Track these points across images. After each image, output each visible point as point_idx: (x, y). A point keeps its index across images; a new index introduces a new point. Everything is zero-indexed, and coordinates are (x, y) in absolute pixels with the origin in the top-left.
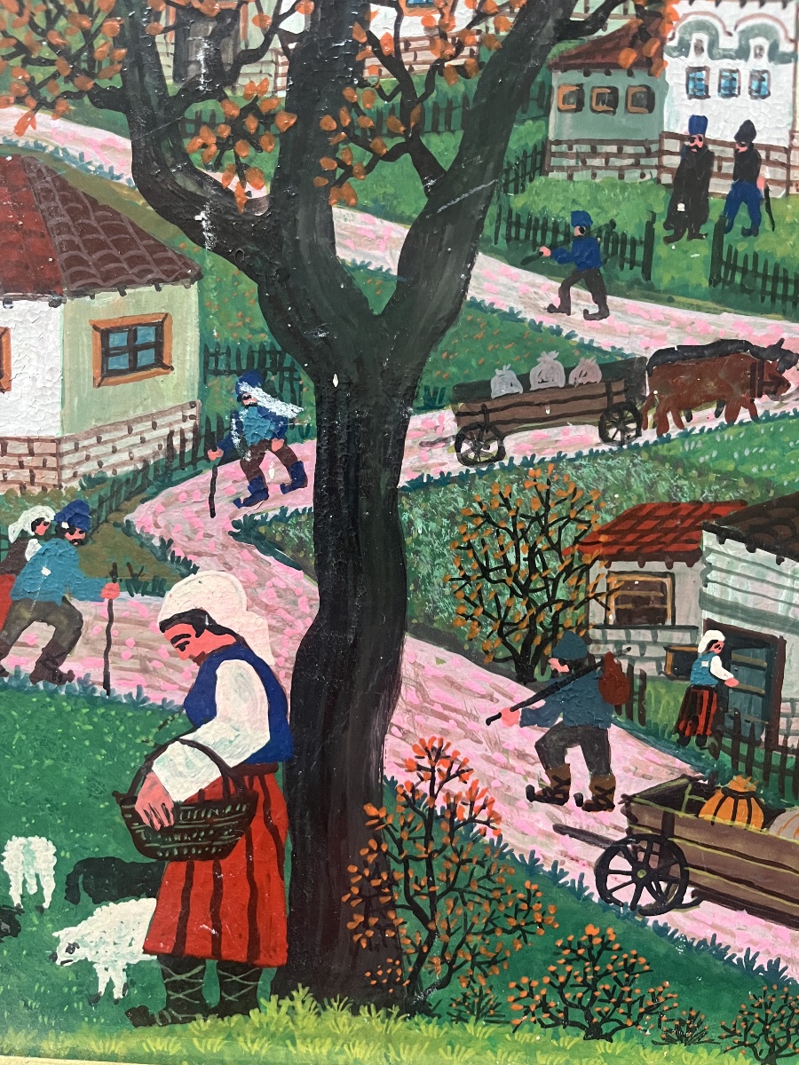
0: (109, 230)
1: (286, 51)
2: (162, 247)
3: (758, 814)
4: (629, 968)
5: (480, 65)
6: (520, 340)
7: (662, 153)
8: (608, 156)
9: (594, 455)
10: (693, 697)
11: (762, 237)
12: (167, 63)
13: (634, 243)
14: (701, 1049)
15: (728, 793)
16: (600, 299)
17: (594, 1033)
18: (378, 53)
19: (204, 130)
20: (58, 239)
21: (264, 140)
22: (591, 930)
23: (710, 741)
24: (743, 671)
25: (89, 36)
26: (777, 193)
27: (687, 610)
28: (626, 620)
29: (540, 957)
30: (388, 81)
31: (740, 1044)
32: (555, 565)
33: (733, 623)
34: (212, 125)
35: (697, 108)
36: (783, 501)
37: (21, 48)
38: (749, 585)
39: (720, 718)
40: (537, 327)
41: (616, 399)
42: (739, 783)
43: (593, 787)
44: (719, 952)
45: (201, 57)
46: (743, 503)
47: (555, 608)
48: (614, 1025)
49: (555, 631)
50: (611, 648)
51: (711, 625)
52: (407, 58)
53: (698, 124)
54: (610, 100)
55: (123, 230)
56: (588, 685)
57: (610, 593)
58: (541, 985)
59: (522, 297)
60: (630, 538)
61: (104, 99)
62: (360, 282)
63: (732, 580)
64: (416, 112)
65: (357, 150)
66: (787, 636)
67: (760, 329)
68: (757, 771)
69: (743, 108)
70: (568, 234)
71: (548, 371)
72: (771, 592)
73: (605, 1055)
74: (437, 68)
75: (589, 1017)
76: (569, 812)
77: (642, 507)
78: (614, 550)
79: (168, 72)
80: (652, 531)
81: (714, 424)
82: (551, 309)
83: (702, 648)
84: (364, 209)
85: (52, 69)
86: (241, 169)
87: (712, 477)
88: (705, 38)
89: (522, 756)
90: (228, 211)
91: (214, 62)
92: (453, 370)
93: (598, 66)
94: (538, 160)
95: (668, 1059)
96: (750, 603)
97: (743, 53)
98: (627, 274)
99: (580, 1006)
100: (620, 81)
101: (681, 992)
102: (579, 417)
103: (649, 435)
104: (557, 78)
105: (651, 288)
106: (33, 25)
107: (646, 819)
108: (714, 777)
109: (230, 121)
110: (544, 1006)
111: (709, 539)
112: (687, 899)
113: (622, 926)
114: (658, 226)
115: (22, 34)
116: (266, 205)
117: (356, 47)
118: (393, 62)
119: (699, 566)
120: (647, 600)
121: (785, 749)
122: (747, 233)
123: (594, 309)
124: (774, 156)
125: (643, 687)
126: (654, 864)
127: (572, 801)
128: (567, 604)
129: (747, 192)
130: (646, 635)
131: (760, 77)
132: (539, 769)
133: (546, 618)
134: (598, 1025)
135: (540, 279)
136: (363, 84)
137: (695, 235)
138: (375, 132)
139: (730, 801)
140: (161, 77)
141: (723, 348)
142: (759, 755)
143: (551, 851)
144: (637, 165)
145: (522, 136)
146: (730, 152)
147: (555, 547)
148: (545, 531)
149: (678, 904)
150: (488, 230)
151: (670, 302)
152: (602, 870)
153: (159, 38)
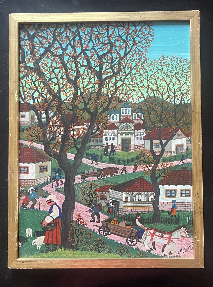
0: (41, 155)
1: (61, 136)
2: (47, 157)
3: (117, 223)
4: (103, 243)
5: (83, 137)
6: (88, 167)
7: (103, 147)
8: (97, 147)
9: (97, 180)
10: (109, 209)
11: (114, 156)
12: (48, 137)
13: (100, 156)
14: (112, 254)
15: (114, 220)
16: (97, 163)
17: (99, 252)
18: (71, 136)
19: (52, 144)
20: (35, 156)
21: (59, 145)
22: (98, 238)
23: (111, 214)
24: (115, 205)
25: (39, 134)
26: (116, 151)
27: (108, 198)
28: (101, 199)
29: (92, 242)
30: (73, 139)
31: (117, 253)
32: (93, 193)
33: (113, 199)
34: (53, 144)
35: (106, 142)
36: (118, 185)
37: (31, 135)
38: (115, 195)
39: (112, 211)
40: (90, 166)
41: (99, 174)
42: (115, 219)
43: (98, 220)
44: (114, 240)
45: (52, 136)
46: (114, 185)
47: (93, 198)
48: (101, 251)
49: (93, 201)
50: (99, 203)
51: (111, 200)
52: (75, 137)
53: (107, 143)
54: (97, 141)
55: (43, 155)
56: (97, 207)
57: (99, 196)
58: (92, 246)
59: (88, 163)
60: (101, 190)
61: (40, 141)
62: (70, 161)
63: (113, 194)
64: (76, 142)
65: (69, 146)
66: (120, 201)
67: (115, 166)
68: (117, 217)
69: (112, 142)
70: (93, 155)
71: (91, 170)
72: (117, 196)
73: (100, 255)
74: (78, 138)
75: (98, 250)
76: (95, 223)
77: (102, 186)
78: (99, 191)
79: (48, 138)
80: (103, 189)
81: (110, 176)
82: (91, 164)
83: (110, 203)
84: (70, 153)
85: (35, 138)
86: (56, 149)
87: (110, 182)
88: (107, 134)
89: (89, 216)
90: (55, 153)
91: (53, 137)
92: (80, 171)
93: (96, 137)
94: (89, 147)
95: (108, 255)
96: (115, 197)
97: (112, 135)
98: (99, 160)
99: (97, 248)
100: (98, 139)
101: (109, 246)
102: (95, 176)
103: (103, 178)
104: (91, 139)
105: (102, 161)
106: (32, 132)
107: (104, 224)
108: (112, 218)
109: (55, 143)
110: (93, 248)
111: (110, 190)
112: (110, 234)
113: (102, 238)
114: (103, 154)
115: (31, 133)
116: (59, 153)
117: (69, 135)
118: (73, 137)
119: (109, 193)
120: (103, 197)
121: (120, 215)
122: (113, 155)
123: (96, 164)
124: (115, 147)
125: (103, 207)
126: (105, 229)
127: (95, 222)
128: (94, 198)
129: (112, 151)
130: (103, 201)
131: (113, 138)
132: (91, 218)
133: (92, 199)
134: (99, 251)
135: (90, 160)
136: (70, 139)
137: (107, 155)
138: (71, 145)
139: (114, 221)
140: (47, 139)
141: (110, 168)
142: (117, 215)
143: (93, 228)
144: (100, 148)
145: (88, 145)
146: (110, 146)
147: (93, 191)
148: (91, 189)
149: (108, 234)
150: (84, 155)
151: (104, 163)
152: (99, 230)
153: (47, 134)
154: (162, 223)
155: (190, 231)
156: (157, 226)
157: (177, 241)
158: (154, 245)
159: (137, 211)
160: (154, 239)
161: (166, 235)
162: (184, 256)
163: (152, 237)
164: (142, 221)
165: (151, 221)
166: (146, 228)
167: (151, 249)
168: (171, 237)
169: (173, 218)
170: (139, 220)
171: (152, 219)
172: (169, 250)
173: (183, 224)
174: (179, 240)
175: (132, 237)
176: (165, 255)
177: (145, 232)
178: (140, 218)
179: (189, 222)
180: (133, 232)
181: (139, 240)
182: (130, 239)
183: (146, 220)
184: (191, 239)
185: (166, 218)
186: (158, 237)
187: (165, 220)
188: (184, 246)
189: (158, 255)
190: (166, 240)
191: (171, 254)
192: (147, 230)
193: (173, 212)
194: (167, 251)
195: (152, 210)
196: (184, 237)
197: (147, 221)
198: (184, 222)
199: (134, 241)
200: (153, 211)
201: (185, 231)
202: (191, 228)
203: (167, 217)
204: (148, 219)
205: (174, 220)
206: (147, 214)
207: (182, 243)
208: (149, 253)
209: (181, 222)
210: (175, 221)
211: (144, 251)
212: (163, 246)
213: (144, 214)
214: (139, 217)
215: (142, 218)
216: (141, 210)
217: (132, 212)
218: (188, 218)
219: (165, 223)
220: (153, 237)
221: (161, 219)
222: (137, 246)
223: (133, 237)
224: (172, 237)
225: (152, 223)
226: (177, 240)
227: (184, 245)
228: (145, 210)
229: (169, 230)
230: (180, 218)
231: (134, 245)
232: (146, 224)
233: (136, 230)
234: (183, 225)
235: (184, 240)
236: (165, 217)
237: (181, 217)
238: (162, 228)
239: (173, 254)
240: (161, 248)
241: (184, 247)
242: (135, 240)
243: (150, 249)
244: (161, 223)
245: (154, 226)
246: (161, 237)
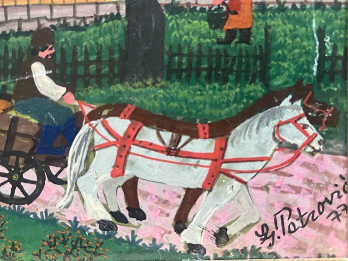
154: (174, 76)
155: (328, 114)
156: (147, 95)
157: (258, 172)
158: (131, 193)
159: (38, 19)
160: (132, 163)
161: (194, 141)
162: (293, 249)
163: (119, 156)
164: (63, 71)
165: (111, 70)
166: (87, 110)
167: (118, 216)
168: (223, 149)
169: (233, 45)
170: (48, 63)
171: (116, 56)
172: (214, 218)
173: (290, 76)
174: (269, 165)
175: (13, 158)
176: (192, 247)
177: (85, 128)
178: (53, 55)
179: (327, 65)
180: (21, 130)
181: (54, 170)
182: (8, 168)
183: (87, 63)
184: (335, 160)
185: (195, 50)
186: (154, 154)
187: (190, 62)
188: (297, 196)
189: (158, 247)
190: (197, 165)
191: (223, 239)
192: (94, 116)
193: (235, 13)
194: (204, 224)
195: (118, 8)
196: (294, 148)
197: (93, 68)
198: (300, 69)
199: (26, 176)
200: (123, 12)
201: (300, 117)
202: (336, 101)
203: (200, 45)
204: (98, 61)
205: (240, 56)
206: (92, 30)
207: (287, 180)
208: (109, 236)
209: (279, 66)
210: (248, 63)
211: (83, 230)
212: (179, 201)
213: (75, 34)
214: (47, 52)
215: (63, 51)
216: (58, 13)
217: (7, 21)
218: (322, 43)
219: (188, 77)
220: (129, 153)
221: (172, 55)
222: (46, 203)
223: (21, 160)
224: (231, 153)
225: (122, 82)
226: (259, 165)
227: (297, 190)
228: (79, 8)
229: (216, 113)
230: (274, 44)
231: (29, 199)
232: (86, 84)
233: (33, 121)
234: (292, 84)
235: (295, 168)
236: (189, 44)
237: (281, 39)
238: (175, 105)
239: (236, 240)
240: (173, 212)
241: (295, 202)
242: (31, 174)
243: (110, 218)
244: (169, 79)
245: (130, 94)
246: (169, 152)
